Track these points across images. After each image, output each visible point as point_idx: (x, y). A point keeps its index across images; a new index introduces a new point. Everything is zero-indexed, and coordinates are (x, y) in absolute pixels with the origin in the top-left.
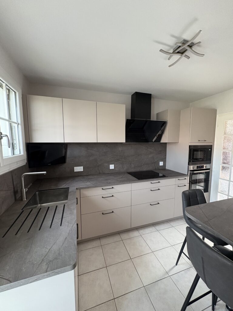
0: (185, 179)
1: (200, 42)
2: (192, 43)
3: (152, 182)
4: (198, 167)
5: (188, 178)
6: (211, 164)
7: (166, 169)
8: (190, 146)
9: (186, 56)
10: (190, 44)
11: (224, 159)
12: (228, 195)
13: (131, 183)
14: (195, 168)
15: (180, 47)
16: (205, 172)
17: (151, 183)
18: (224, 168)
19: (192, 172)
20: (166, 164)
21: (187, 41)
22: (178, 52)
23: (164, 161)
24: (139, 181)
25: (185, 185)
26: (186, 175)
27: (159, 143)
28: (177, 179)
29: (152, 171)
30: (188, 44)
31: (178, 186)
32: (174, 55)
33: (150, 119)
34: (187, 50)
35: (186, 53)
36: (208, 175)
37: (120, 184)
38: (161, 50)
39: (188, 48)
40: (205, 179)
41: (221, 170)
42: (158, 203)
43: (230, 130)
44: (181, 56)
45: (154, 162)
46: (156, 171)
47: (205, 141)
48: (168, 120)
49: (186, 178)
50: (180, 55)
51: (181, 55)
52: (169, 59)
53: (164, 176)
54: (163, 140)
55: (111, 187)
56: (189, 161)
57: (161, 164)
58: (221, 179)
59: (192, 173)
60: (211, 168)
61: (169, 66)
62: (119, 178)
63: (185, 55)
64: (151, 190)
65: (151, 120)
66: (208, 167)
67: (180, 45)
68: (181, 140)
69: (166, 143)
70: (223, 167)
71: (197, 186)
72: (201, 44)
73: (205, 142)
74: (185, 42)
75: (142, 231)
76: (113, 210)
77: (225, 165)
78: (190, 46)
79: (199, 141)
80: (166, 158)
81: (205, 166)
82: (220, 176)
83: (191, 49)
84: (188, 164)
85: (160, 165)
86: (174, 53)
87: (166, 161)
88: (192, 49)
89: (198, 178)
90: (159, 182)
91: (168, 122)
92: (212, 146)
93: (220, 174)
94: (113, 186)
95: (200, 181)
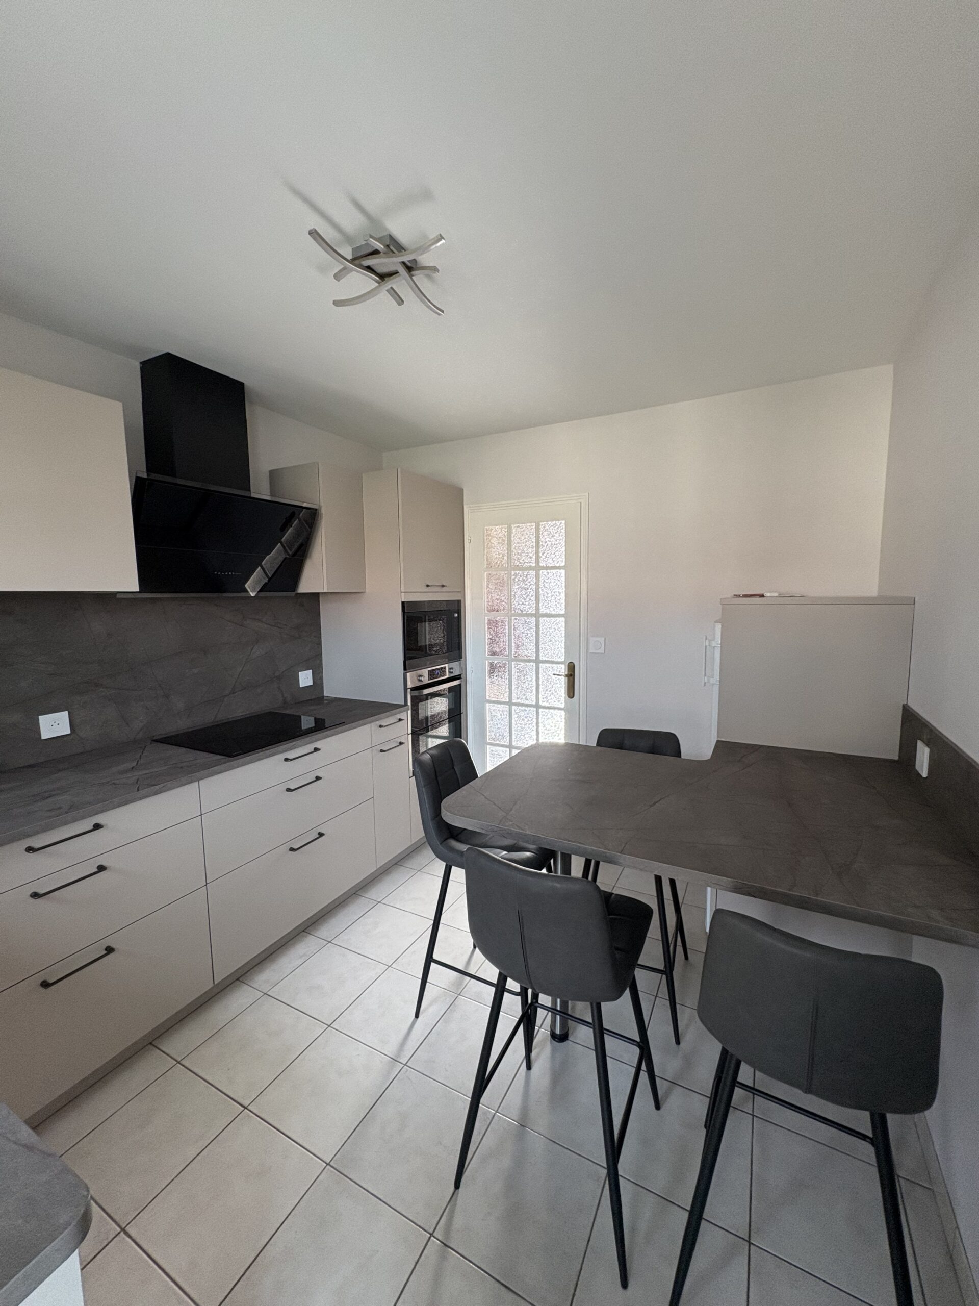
0: (400, 720)
1: (435, 269)
2: (415, 261)
3: (291, 754)
4: (432, 674)
5: (407, 715)
6: (463, 659)
7: (323, 696)
8: (403, 603)
9: (393, 292)
10: (409, 261)
11: (492, 641)
12: (510, 747)
13: (199, 780)
14: (426, 680)
15: (376, 252)
16: (450, 688)
17: (286, 760)
18: (493, 668)
19: (416, 693)
20: (321, 678)
21: (401, 248)
22: (369, 269)
23: (316, 666)
24: (235, 763)
25: (401, 743)
26: (400, 706)
27: (293, 594)
28: (374, 726)
29: (270, 713)
30: (406, 258)
31: (382, 751)
32: (358, 272)
33: (249, 490)
34: (396, 273)
35: (392, 283)
36: (457, 696)
37: (141, 799)
38: (313, 233)
39: (402, 271)
40: (449, 710)
41: (487, 675)
42: (321, 835)
43: (499, 555)
44: (377, 284)
45: (277, 674)
46: (287, 712)
47: (443, 586)
48: (322, 504)
49: (402, 716)
50: (376, 281)
51: (379, 283)
52: (337, 277)
53: (320, 727)
54: (307, 585)
55: (87, 824)
56: (406, 659)
57: (305, 678)
58: (490, 702)
59: (418, 695)
60: (464, 674)
61: (337, 303)
62: (122, 772)
63: (392, 288)
64: (289, 790)
65: (253, 495)
66: (456, 673)
67: (380, 246)
68: (372, 584)
69: (316, 596)
70: (491, 664)
71: (430, 739)
72: (436, 275)
73: (444, 589)
74: (393, 245)
75: (264, 978)
76: (109, 942)
77: (496, 660)
78: (410, 268)
79: (428, 586)
80: (321, 654)
81: (449, 668)
82: (487, 694)
83: (411, 276)
84: (405, 669)
85: (301, 686)
86: (357, 262)
87: (320, 665)
88: (414, 278)
89: (429, 714)
90: (316, 750)
91: (323, 511)
92: (459, 602)
93: (487, 688)
94: (98, 819)
95: (436, 720)
